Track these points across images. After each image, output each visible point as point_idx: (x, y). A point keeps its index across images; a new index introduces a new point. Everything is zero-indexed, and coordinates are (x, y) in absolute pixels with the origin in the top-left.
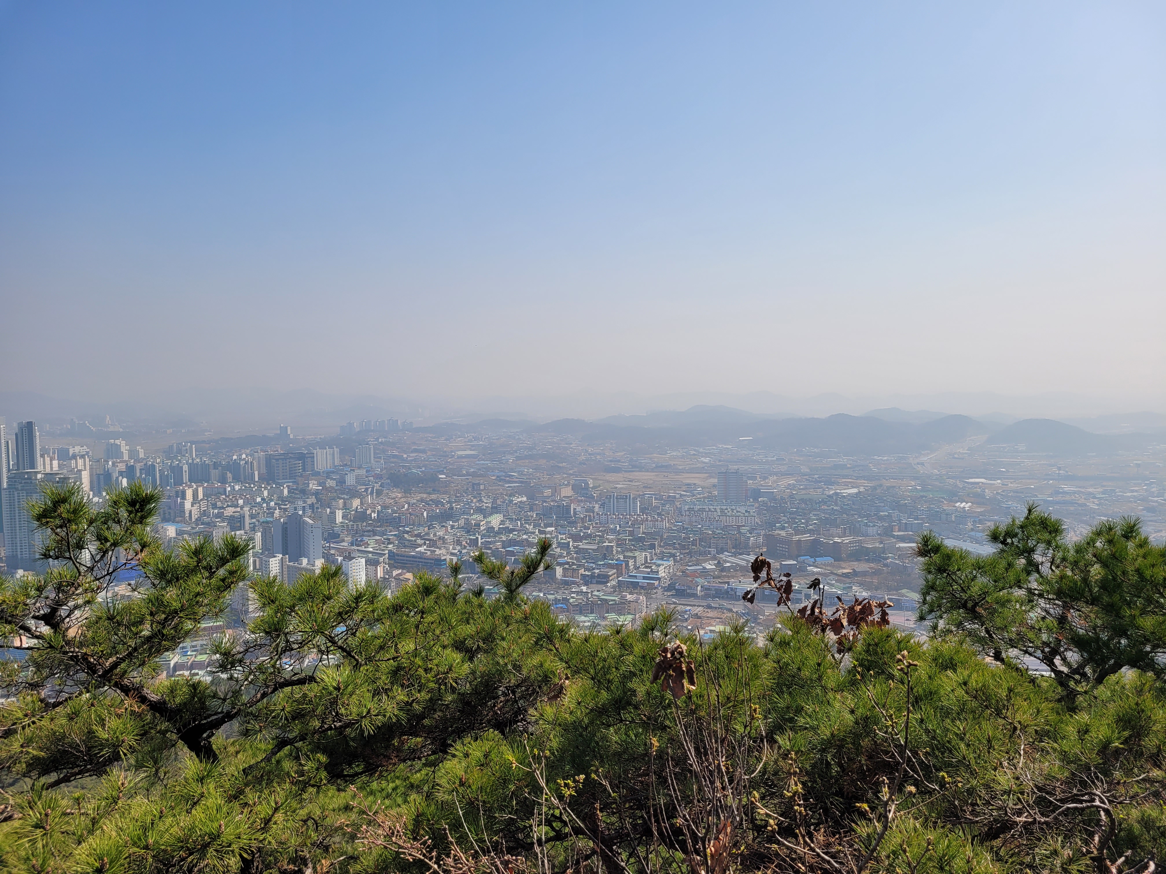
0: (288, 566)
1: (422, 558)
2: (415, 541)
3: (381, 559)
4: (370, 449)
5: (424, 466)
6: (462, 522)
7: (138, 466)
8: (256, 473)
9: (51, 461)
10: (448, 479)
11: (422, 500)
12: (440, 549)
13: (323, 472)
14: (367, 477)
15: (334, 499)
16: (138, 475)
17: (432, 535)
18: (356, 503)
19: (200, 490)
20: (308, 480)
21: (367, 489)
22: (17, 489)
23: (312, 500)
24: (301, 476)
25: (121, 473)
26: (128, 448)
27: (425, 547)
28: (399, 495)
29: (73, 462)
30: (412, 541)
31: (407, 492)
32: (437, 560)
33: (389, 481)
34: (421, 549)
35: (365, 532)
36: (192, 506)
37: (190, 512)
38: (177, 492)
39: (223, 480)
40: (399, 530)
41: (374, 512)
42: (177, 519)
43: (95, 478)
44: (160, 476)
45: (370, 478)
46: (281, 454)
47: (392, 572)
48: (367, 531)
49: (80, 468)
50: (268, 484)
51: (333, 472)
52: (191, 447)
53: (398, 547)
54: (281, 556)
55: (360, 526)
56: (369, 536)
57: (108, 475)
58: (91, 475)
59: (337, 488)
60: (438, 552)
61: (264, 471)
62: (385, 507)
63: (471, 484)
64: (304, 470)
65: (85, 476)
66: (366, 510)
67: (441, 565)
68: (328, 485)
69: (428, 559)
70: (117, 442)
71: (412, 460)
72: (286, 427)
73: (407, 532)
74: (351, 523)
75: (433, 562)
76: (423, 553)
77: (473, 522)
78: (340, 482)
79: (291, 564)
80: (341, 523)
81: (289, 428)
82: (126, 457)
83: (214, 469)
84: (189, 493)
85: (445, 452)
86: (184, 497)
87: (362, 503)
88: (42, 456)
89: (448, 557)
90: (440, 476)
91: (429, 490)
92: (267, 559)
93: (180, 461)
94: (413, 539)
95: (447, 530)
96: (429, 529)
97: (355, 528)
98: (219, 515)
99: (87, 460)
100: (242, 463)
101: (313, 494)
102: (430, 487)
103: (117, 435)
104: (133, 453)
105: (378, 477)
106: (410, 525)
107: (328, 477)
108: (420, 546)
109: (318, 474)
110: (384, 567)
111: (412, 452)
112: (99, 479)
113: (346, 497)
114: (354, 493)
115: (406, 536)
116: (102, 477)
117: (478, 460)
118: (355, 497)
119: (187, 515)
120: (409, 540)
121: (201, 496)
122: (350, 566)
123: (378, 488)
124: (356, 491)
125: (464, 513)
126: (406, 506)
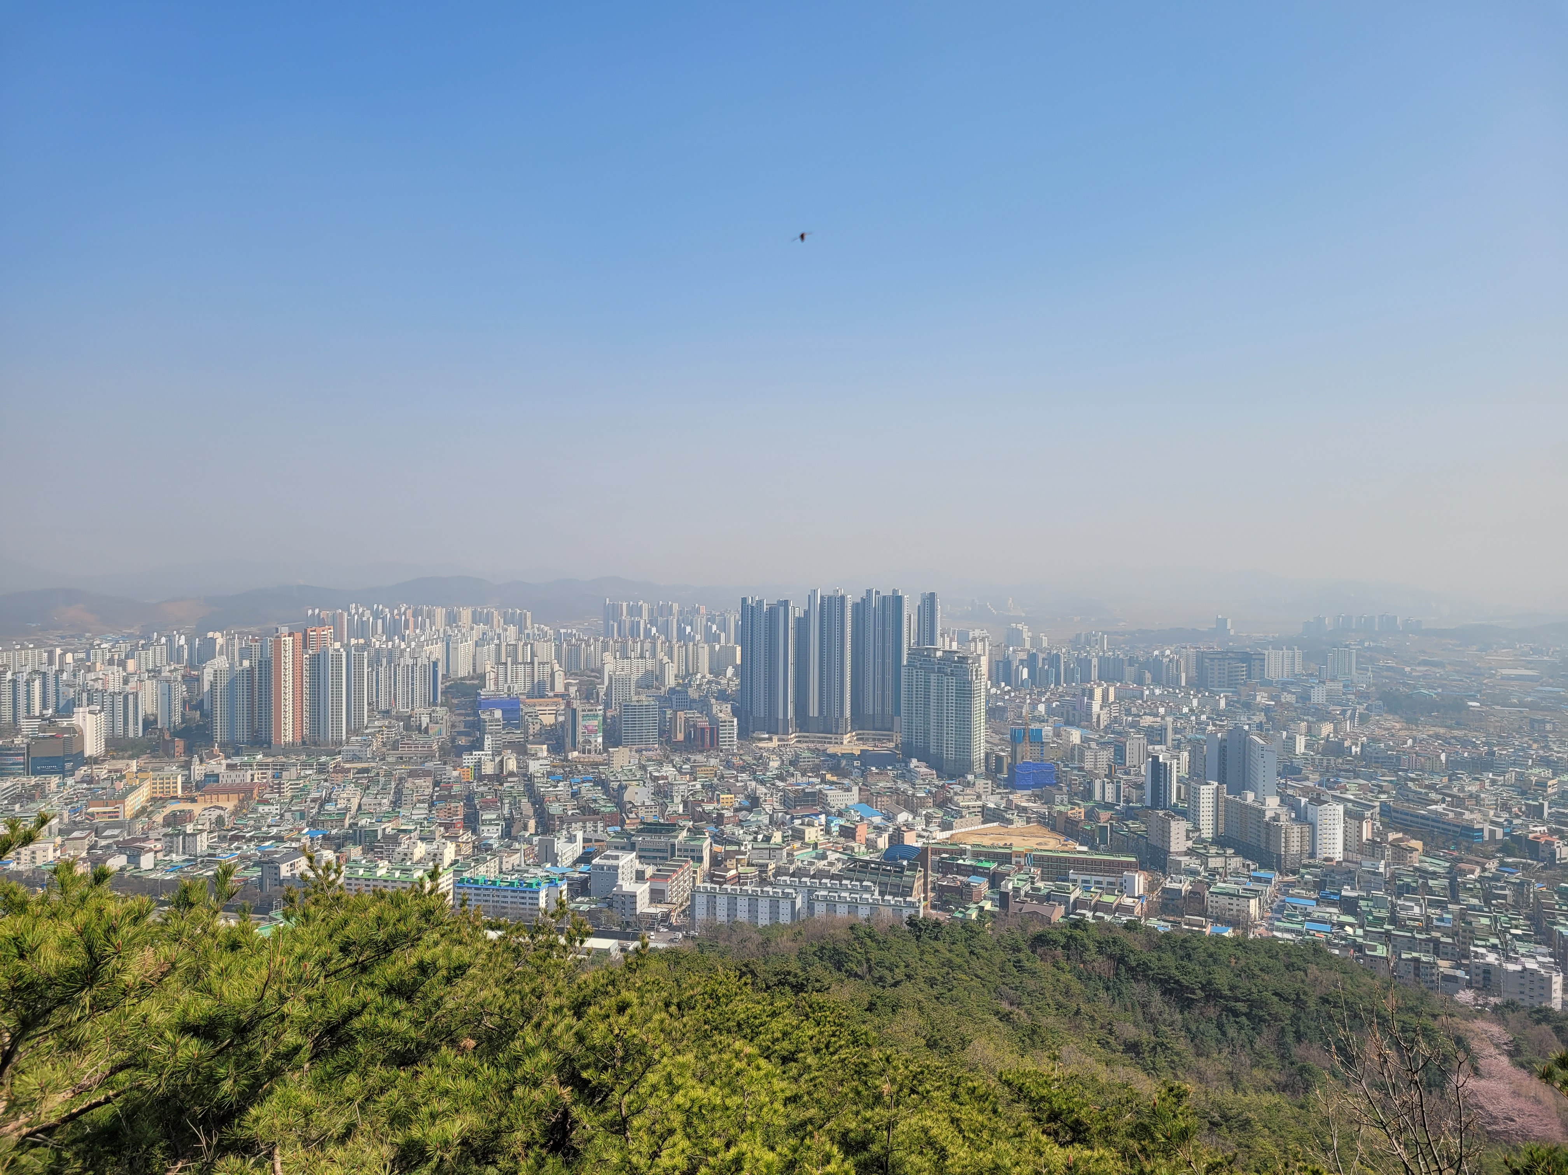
0: (1226, 800)
1: (1439, 822)
2: (1427, 794)
3: (1368, 814)
4: (1350, 654)
5: (1442, 686)
6: (1511, 777)
7: (1041, 656)
8: (1183, 675)
9: (951, 642)
10: (1485, 709)
11: (1437, 736)
12: (1472, 811)
13: (1277, 682)
14: (1344, 694)
15: (1293, 720)
16: (1040, 665)
17: (1455, 790)
18: (1327, 729)
19: (1112, 690)
20: (1255, 691)
21: (1344, 712)
22: (916, 667)
23: (1260, 717)
24: (1245, 684)
25: (1022, 661)
26: (1030, 634)
27: (1444, 806)
28: (1398, 726)
29: (973, 644)
30: (1421, 793)
31: (1411, 721)
32: (1465, 828)
33: (1381, 703)
34: (1440, 808)
35: (1341, 770)
36: (1101, 709)
37: (1099, 716)
38: (1084, 690)
39: (1140, 681)
40: (1397, 775)
41: (1357, 745)
42: (1082, 723)
43: (994, 664)
44: (1065, 670)
45: (1349, 696)
46: (1218, 653)
47: (1386, 835)
48: (1345, 771)
49: (979, 652)
50: (1199, 692)
51: (1292, 683)
52: (1102, 638)
53: (1396, 799)
54: (1216, 784)
55: (1332, 762)
56: (1348, 778)
57: (1008, 663)
58: (990, 662)
59: (1297, 705)
60: (1467, 816)
61: (1193, 673)
62: (1375, 740)
63: (1528, 720)
64: (1249, 676)
65: (984, 660)
66: (1344, 740)
67: (1473, 837)
68: (1283, 700)
69: (1449, 824)
70: (1020, 626)
71: (1419, 677)
72: (1226, 620)
73: (1413, 780)
74: (1319, 756)
75: (1459, 830)
76: (1441, 813)
77: (1534, 779)
78: (1302, 697)
79: (1231, 797)
80: (1304, 754)
81: (1229, 621)
82: (1028, 646)
83: (1130, 665)
84: (1098, 693)
85: (1479, 668)
86: (1091, 697)
87: (1336, 731)
88: (942, 635)
89: (1487, 827)
90: (1470, 703)
91: (1449, 722)
92: (1197, 786)
93: (1088, 652)
94: (1423, 791)
95: (1482, 786)
96: (1450, 780)
97: (1325, 764)
98: (1134, 725)
99: (987, 643)
100: (1165, 660)
101: (1262, 710)
102: (1452, 719)
103: (1018, 620)
104: (1035, 640)
105: (1362, 696)
106: (1416, 770)
107: (1284, 689)
108: (1436, 803)
109: (1269, 683)
110: (1373, 825)
111: (1419, 664)
112: (998, 665)
113: (1310, 719)
114: (1323, 716)
115: (1410, 784)
116: (1001, 665)
117: (1541, 685)
118: (1326, 720)
119: (1095, 720)
120: (1415, 792)
121: (1112, 698)
122: (1319, 813)
123: (1362, 711)
124: (1327, 713)
125: (1514, 764)
126: (1410, 742)
